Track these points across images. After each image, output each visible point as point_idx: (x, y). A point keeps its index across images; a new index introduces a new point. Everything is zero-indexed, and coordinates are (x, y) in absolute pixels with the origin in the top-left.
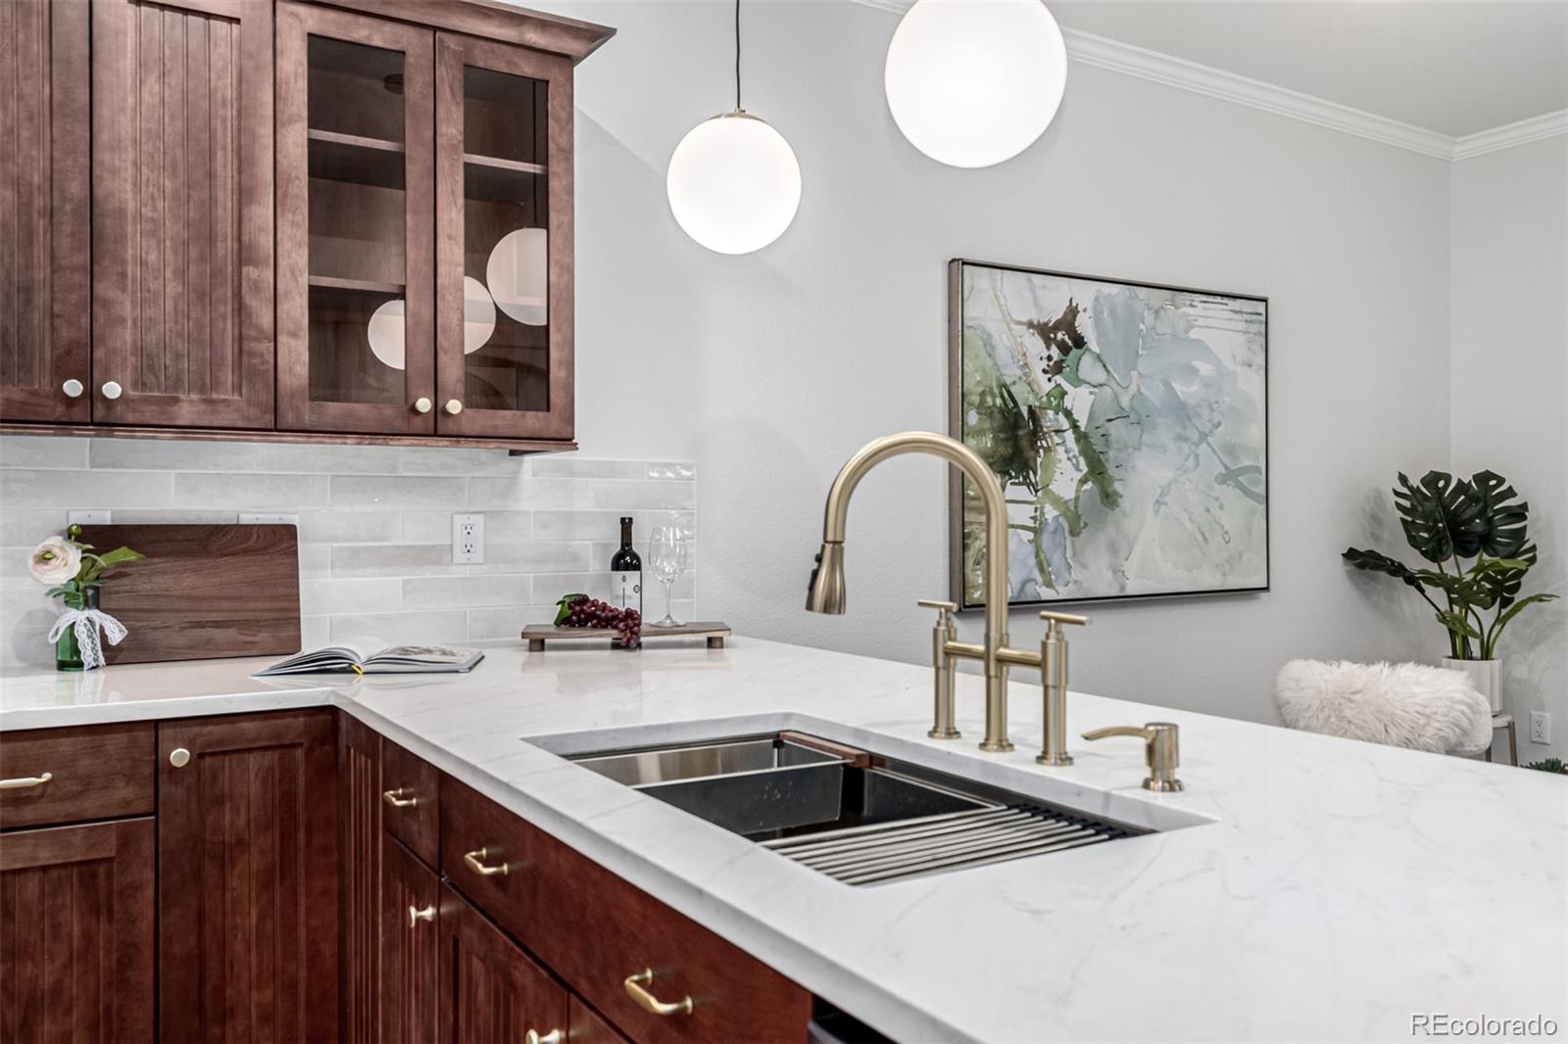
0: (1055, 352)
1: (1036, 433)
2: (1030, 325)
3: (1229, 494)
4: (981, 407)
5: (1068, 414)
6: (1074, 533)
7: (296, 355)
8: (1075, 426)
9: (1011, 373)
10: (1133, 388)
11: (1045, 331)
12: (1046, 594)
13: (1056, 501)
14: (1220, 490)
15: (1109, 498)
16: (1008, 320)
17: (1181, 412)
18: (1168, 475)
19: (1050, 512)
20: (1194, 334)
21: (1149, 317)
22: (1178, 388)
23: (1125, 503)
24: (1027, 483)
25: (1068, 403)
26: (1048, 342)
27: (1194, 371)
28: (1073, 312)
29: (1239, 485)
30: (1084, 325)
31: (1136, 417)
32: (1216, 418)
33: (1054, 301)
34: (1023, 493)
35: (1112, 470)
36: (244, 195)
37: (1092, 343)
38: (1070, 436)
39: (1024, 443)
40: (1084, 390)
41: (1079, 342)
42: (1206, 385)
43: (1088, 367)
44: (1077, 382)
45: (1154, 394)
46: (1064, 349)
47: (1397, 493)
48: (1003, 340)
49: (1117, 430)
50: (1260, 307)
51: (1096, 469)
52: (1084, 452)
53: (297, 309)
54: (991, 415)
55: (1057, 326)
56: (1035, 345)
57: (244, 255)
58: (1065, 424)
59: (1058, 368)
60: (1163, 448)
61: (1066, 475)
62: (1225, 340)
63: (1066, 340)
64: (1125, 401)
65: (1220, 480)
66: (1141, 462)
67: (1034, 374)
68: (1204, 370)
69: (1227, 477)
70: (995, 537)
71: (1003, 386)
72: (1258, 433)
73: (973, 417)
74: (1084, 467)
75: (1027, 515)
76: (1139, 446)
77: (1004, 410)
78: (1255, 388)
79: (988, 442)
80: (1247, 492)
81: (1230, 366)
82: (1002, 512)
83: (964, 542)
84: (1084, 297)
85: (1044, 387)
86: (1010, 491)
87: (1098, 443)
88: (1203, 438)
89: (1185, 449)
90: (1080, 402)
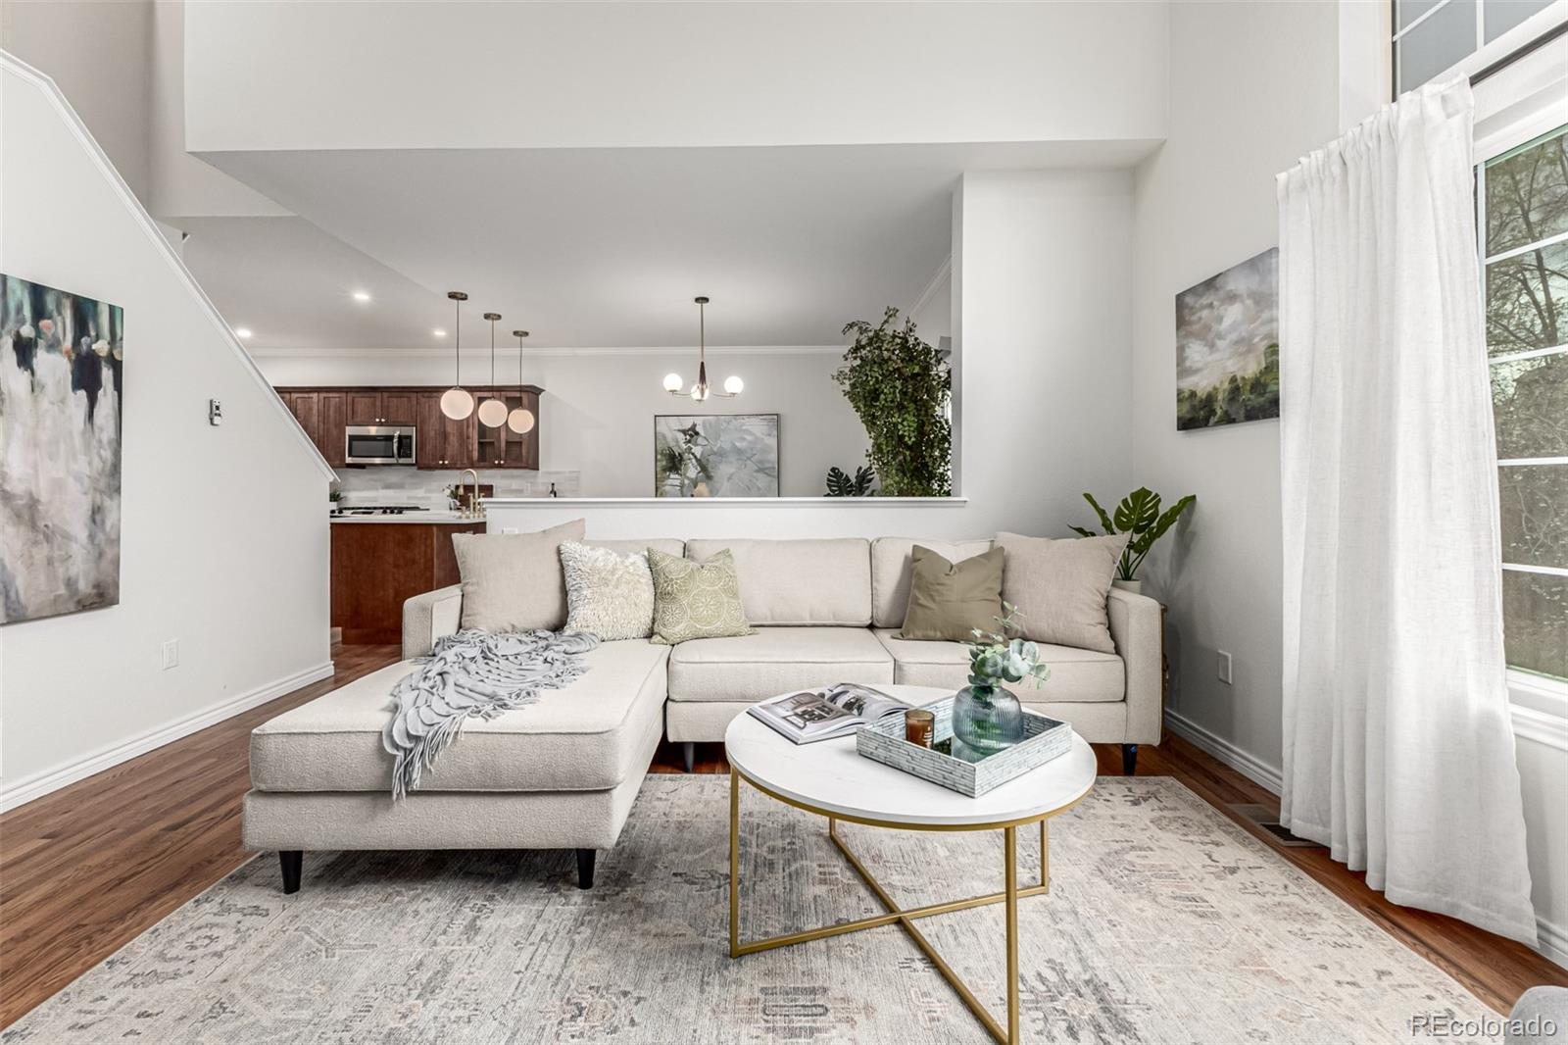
0: (688, 437)
1: (681, 459)
2: (679, 431)
3: (761, 476)
4: (662, 454)
5: (693, 454)
7: (475, 455)
8: (695, 457)
9: (672, 444)
10: (719, 445)
11: (684, 432)
13: (688, 478)
14: (755, 474)
15: (709, 478)
16: (670, 430)
17: (739, 451)
18: (733, 470)
19: (686, 482)
20: (744, 428)
21: (725, 424)
22: (738, 444)
23: (715, 479)
24: (678, 473)
25: (693, 451)
26: (685, 435)
27: (744, 439)
28: (695, 425)
29: (765, 473)
30: (698, 429)
31: (721, 454)
32: (755, 452)
33: (687, 424)
34: (677, 476)
35: (710, 469)
36: (468, 427)
37: (702, 433)
38: (694, 460)
39: (677, 463)
40: (699, 447)
41: (697, 434)
42: (750, 442)
43: (700, 440)
44: (696, 445)
45: (727, 446)
46: (691, 436)
47: (829, 475)
48: (669, 436)
49: (711, 458)
50: (776, 417)
51: (704, 469)
52: (699, 465)
53: (476, 446)
54: (665, 455)
55: (689, 430)
56: (682, 435)
57: (468, 438)
58: (691, 456)
59: (689, 442)
60: (731, 463)
61: (692, 471)
62: (758, 429)
63: (692, 433)
64: (715, 449)
65: (757, 471)
66: (721, 466)
67: (680, 443)
68: (749, 438)
69: (760, 470)
70: (667, 488)
71: (670, 448)
72: (774, 456)
73: (659, 457)
74: (699, 469)
75: (677, 482)
76: (721, 462)
77: (670, 455)
78: (773, 442)
79: (664, 463)
80: (768, 475)
81: (761, 436)
82: (669, 482)
83: (657, 488)
84: (699, 421)
85: (684, 447)
86: (672, 476)
87: (704, 461)
88: (749, 458)
89: (740, 462)
90: (697, 451)
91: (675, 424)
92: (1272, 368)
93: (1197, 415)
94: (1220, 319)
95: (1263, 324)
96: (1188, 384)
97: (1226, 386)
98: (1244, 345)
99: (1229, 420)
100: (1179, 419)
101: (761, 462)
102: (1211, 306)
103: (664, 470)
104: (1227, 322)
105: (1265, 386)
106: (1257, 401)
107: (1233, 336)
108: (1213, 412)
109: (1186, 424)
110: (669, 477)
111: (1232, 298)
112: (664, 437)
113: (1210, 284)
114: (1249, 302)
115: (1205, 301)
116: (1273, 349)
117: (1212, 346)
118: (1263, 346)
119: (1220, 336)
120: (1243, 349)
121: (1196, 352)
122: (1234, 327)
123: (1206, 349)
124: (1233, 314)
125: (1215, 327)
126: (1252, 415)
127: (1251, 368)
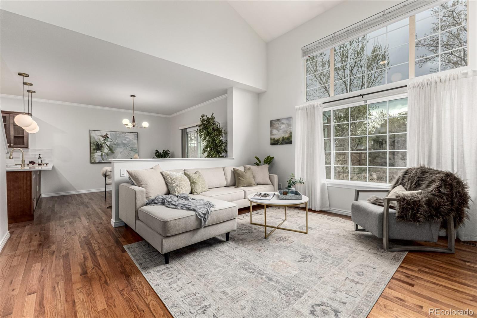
0: (104, 138)
2: (100, 136)
3: (132, 152)
4: (93, 144)
5: (106, 144)
6: (107, 156)
8: (107, 145)
9: (97, 140)
10: (116, 142)
11: (103, 137)
12: (103, 162)
13: (104, 153)
15: (113, 152)
16: (97, 135)
17: (124, 144)
18: (122, 150)
19: (104, 154)
20: (126, 136)
21: (119, 135)
22: (124, 142)
23: (115, 153)
24: (100, 151)
26: (103, 138)
27: (126, 140)
28: (107, 134)
30: (108, 136)
31: (118, 145)
32: (130, 144)
33: (104, 134)
34: (100, 152)
35: (113, 150)
37: (110, 137)
38: (107, 147)
39: (100, 147)
42: (128, 141)
43: (109, 140)
44: (108, 141)
45: (120, 142)
46: (105, 138)
47: (155, 152)
48: (96, 138)
49: (113, 146)
50: (137, 133)
51: (111, 150)
54: (95, 144)
55: (104, 136)
56: (102, 138)
58: (105, 145)
59: (105, 140)
60: (121, 148)
61: (106, 150)
62: (131, 137)
63: (106, 137)
64: (115, 143)
65: (130, 151)
66: (118, 149)
67: (101, 140)
68: (128, 140)
69: (131, 150)
70: (95, 156)
71: (96, 142)
72: (136, 146)
73: (92, 145)
74: (109, 149)
75: (100, 154)
76: (117, 147)
77: (97, 144)
78: (136, 141)
79: (94, 147)
80: (135, 152)
81: (132, 139)
82: (96, 154)
83: (91, 157)
84: (108, 133)
85: (103, 142)
86: (97, 152)
87: (111, 147)
88: (128, 146)
89: (125, 148)
90: (108, 143)
91: (99, 134)
92: (291, 136)
93: (275, 142)
94: (280, 127)
95: (289, 129)
96: (273, 137)
97: (282, 138)
98: (286, 132)
99: (282, 144)
100: (271, 143)
101: (132, 148)
102: (278, 124)
103: (94, 150)
104: (282, 127)
105: (289, 139)
106: (287, 141)
107: (283, 130)
108: (279, 142)
109: (272, 144)
110: (96, 152)
111: (283, 123)
112: (94, 138)
113: (278, 120)
114: (287, 125)
115: (277, 123)
116: (291, 133)
117: (279, 131)
118: (289, 132)
119: (280, 130)
120: (285, 132)
121: (275, 131)
122: (283, 128)
123: (277, 131)
124: (283, 126)
125: (279, 128)
126: (287, 143)
127: (287, 136)
